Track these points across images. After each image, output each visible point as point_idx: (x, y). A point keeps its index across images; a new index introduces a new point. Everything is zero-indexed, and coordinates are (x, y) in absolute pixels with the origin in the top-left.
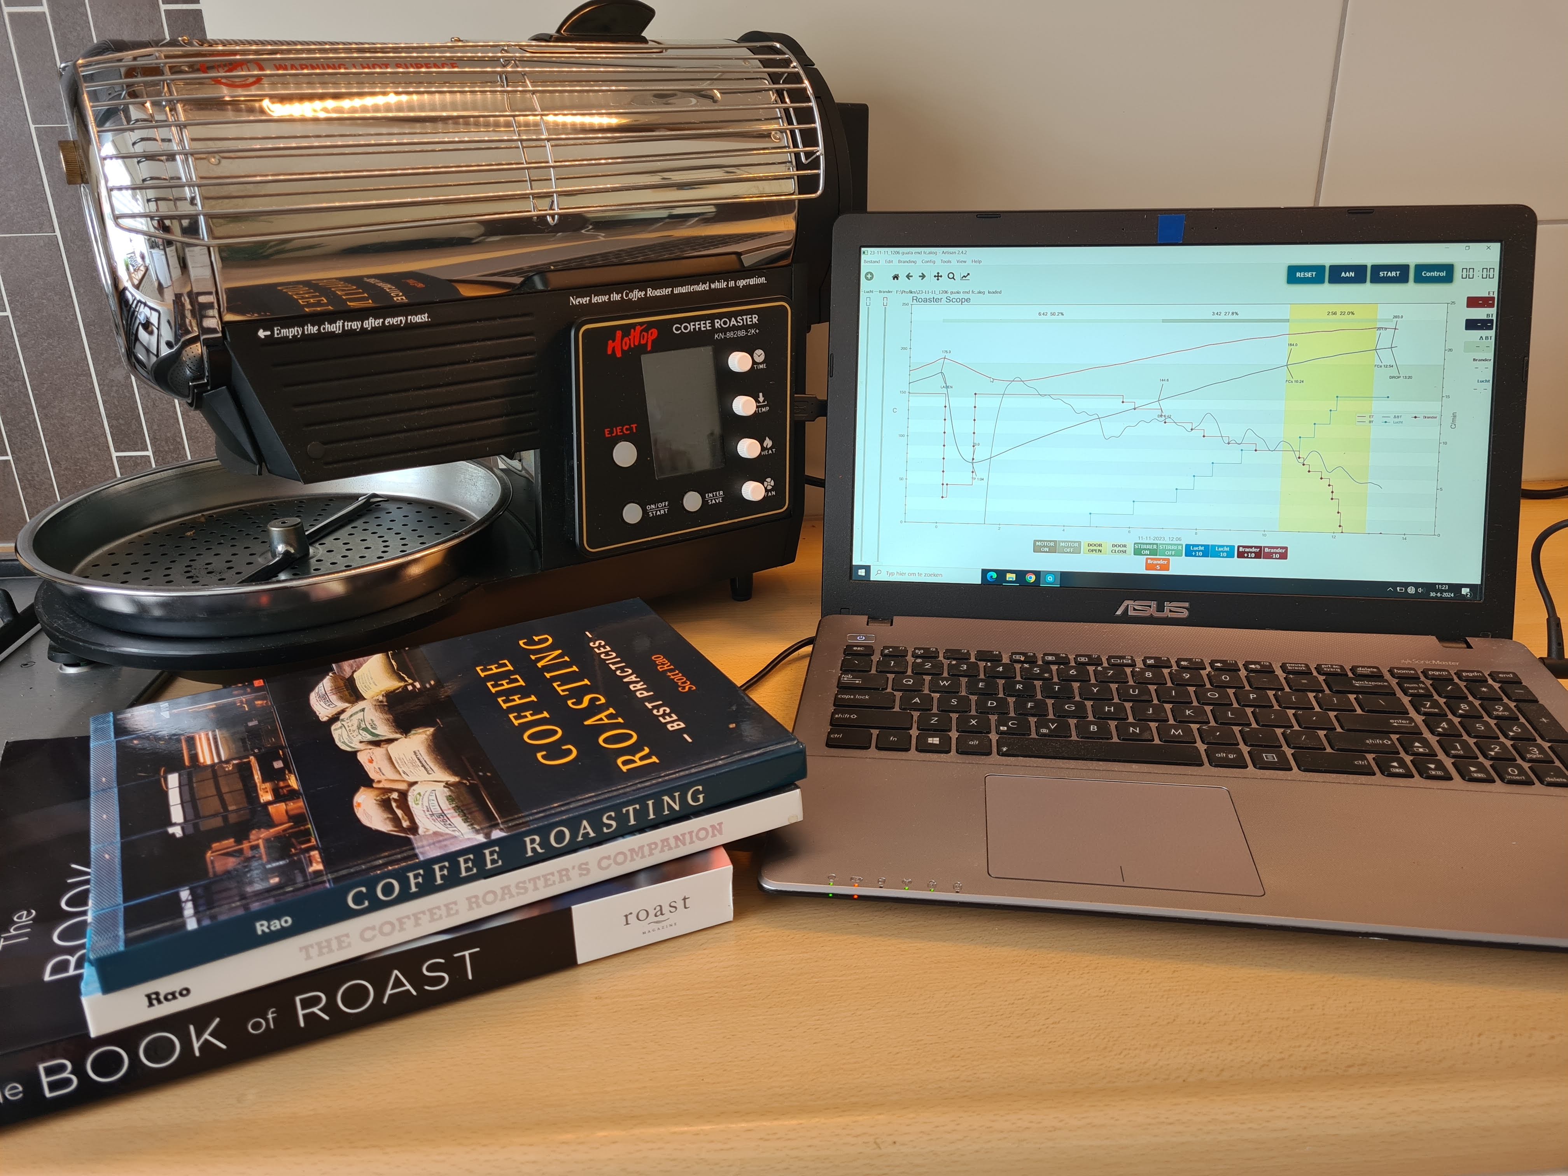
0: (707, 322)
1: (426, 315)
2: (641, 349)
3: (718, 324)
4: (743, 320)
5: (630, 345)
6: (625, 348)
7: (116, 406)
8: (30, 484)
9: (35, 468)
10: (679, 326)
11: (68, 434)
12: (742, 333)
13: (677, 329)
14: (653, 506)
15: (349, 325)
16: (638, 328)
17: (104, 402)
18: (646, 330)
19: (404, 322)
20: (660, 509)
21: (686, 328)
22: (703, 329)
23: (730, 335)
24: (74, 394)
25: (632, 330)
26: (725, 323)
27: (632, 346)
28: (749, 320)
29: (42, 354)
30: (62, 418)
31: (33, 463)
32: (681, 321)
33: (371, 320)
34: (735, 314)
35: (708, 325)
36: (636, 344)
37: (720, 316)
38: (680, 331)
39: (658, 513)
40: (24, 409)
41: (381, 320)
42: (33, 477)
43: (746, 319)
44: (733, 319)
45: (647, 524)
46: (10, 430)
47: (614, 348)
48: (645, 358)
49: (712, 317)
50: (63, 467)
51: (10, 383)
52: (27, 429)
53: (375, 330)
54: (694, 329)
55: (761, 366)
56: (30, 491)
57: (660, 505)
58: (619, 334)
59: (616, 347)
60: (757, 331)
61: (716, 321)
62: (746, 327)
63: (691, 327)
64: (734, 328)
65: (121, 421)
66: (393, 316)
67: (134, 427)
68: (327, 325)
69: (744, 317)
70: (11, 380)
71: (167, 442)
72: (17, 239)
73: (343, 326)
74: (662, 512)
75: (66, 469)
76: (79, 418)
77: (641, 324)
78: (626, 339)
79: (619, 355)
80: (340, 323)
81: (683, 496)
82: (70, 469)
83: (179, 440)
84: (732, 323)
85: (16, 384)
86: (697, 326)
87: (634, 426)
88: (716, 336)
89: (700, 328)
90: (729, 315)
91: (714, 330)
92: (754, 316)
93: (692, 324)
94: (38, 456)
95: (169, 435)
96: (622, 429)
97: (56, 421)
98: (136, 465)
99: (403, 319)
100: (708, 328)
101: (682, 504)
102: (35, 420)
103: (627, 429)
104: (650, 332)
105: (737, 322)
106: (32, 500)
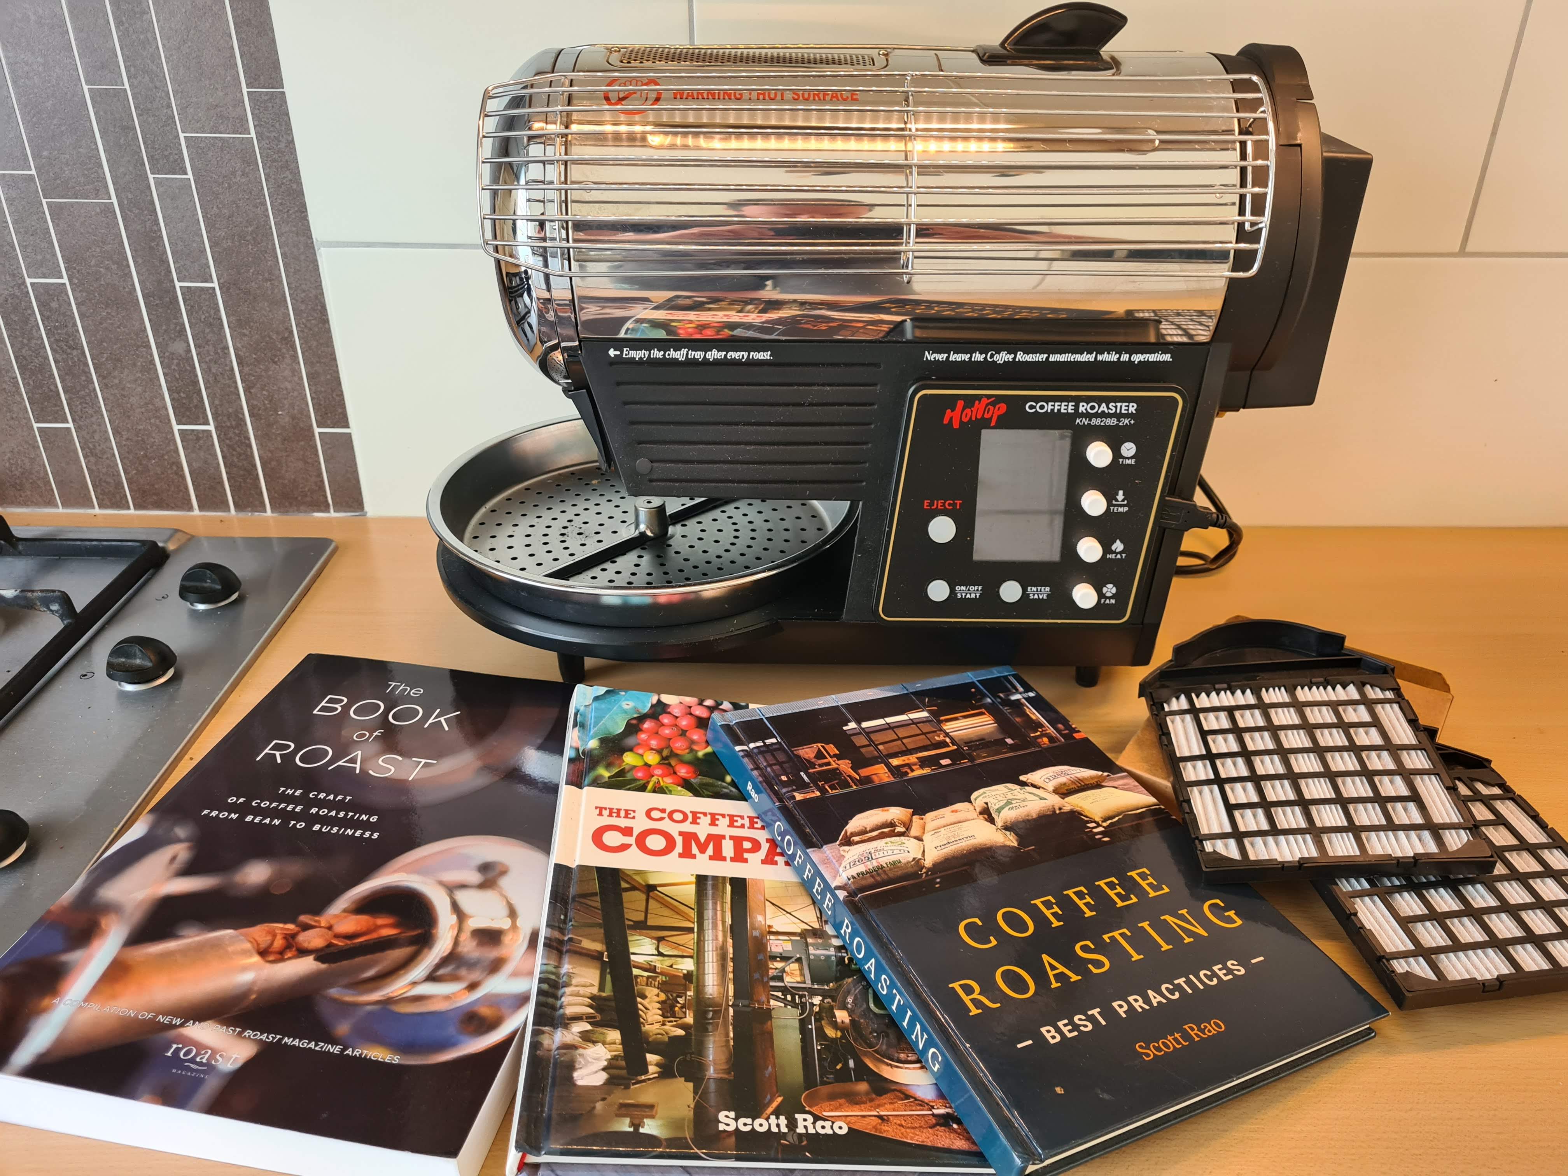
0: (1071, 404)
1: (769, 353)
2: (985, 424)
3: (1083, 407)
4: (1116, 407)
5: (971, 418)
6: (965, 420)
7: (177, 380)
8: (91, 453)
9: (97, 437)
10: (1034, 404)
11: (129, 405)
12: (1112, 422)
13: (1031, 407)
14: (963, 588)
15: (692, 354)
16: (985, 401)
17: (165, 375)
18: (994, 404)
19: (745, 357)
20: (972, 592)
21: (1042, 407)
22: (1063, 411)
23: (1095, 422)
24: (134, 365)
25: (977, 402)
26: (1092, 408)
27: (974, 419)
28: (1124, 408)
29: (101, 323)
30: (123, 389)
31: (95, 431)
32: (1037, 399)
33: (714, 351)
34: (1108, 400)
35: (1070, 407)
36: (979, 417)
37: (1087, 400)
38: (1034, 410)
39: (968, 596)
40: (84, 378)
41: (724, 353)
42: (94, 446)
43: (1121, 407)
44: (1104, 405)
45: (952, 604)
46: (71, 399)
47: (951, 418)
48: (986, 434)
49: (1077, 400)
50: (125, 437)
51: (69, 351)
52: (87, 398)
53: (717, 362)
54: (1052, 410)
55: (1128, 462)
56: (93, 459)
57: (972, 588)
58: (960, 403)
59: (954, 417)
60: (1132, 422)
61: (1081, 404)
62: (1118, 416)
63: (1048, 407)
64: (1103, 415)
65: (182, 395)
66: (736, 350)
67: (195, 401)
68: (672, 352)
69: (1119, 405)
70: (70, 348)
71: (228, 418)
72: (72, 204)
73: (687, 354)
74: (973, 596)
75: (127, 439)
76: (139, 389)
77: (988, 396)
78: (968, 411)
79: (956, 425)
80: (684, 351)
81: (1001, 584)
82: (131, 440)
83: (241, 416)
84: (1101, 409)
85: (75, 352)
86: (1057, 408)
87: (958, 502)
88: (1078, 421)
89: (1059, 410)
90: (1100, 400)
91: (1077, 414)
92: (1131, 404)
93: (1050, 404)
94: (99, 425)
95: (230, 410)
96: (944, 504)
97: (116, 391)
98: (198, 439)
99: (745, 354)
100: (1070, 411)
101: (998, 592)
102: (95, 389)
103: (949, 505)
104: (997, 406)
105: (1108, 408)
106: (94, 468)
